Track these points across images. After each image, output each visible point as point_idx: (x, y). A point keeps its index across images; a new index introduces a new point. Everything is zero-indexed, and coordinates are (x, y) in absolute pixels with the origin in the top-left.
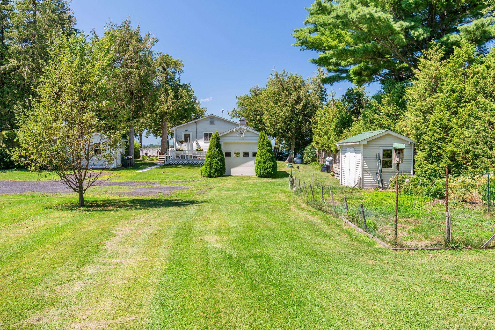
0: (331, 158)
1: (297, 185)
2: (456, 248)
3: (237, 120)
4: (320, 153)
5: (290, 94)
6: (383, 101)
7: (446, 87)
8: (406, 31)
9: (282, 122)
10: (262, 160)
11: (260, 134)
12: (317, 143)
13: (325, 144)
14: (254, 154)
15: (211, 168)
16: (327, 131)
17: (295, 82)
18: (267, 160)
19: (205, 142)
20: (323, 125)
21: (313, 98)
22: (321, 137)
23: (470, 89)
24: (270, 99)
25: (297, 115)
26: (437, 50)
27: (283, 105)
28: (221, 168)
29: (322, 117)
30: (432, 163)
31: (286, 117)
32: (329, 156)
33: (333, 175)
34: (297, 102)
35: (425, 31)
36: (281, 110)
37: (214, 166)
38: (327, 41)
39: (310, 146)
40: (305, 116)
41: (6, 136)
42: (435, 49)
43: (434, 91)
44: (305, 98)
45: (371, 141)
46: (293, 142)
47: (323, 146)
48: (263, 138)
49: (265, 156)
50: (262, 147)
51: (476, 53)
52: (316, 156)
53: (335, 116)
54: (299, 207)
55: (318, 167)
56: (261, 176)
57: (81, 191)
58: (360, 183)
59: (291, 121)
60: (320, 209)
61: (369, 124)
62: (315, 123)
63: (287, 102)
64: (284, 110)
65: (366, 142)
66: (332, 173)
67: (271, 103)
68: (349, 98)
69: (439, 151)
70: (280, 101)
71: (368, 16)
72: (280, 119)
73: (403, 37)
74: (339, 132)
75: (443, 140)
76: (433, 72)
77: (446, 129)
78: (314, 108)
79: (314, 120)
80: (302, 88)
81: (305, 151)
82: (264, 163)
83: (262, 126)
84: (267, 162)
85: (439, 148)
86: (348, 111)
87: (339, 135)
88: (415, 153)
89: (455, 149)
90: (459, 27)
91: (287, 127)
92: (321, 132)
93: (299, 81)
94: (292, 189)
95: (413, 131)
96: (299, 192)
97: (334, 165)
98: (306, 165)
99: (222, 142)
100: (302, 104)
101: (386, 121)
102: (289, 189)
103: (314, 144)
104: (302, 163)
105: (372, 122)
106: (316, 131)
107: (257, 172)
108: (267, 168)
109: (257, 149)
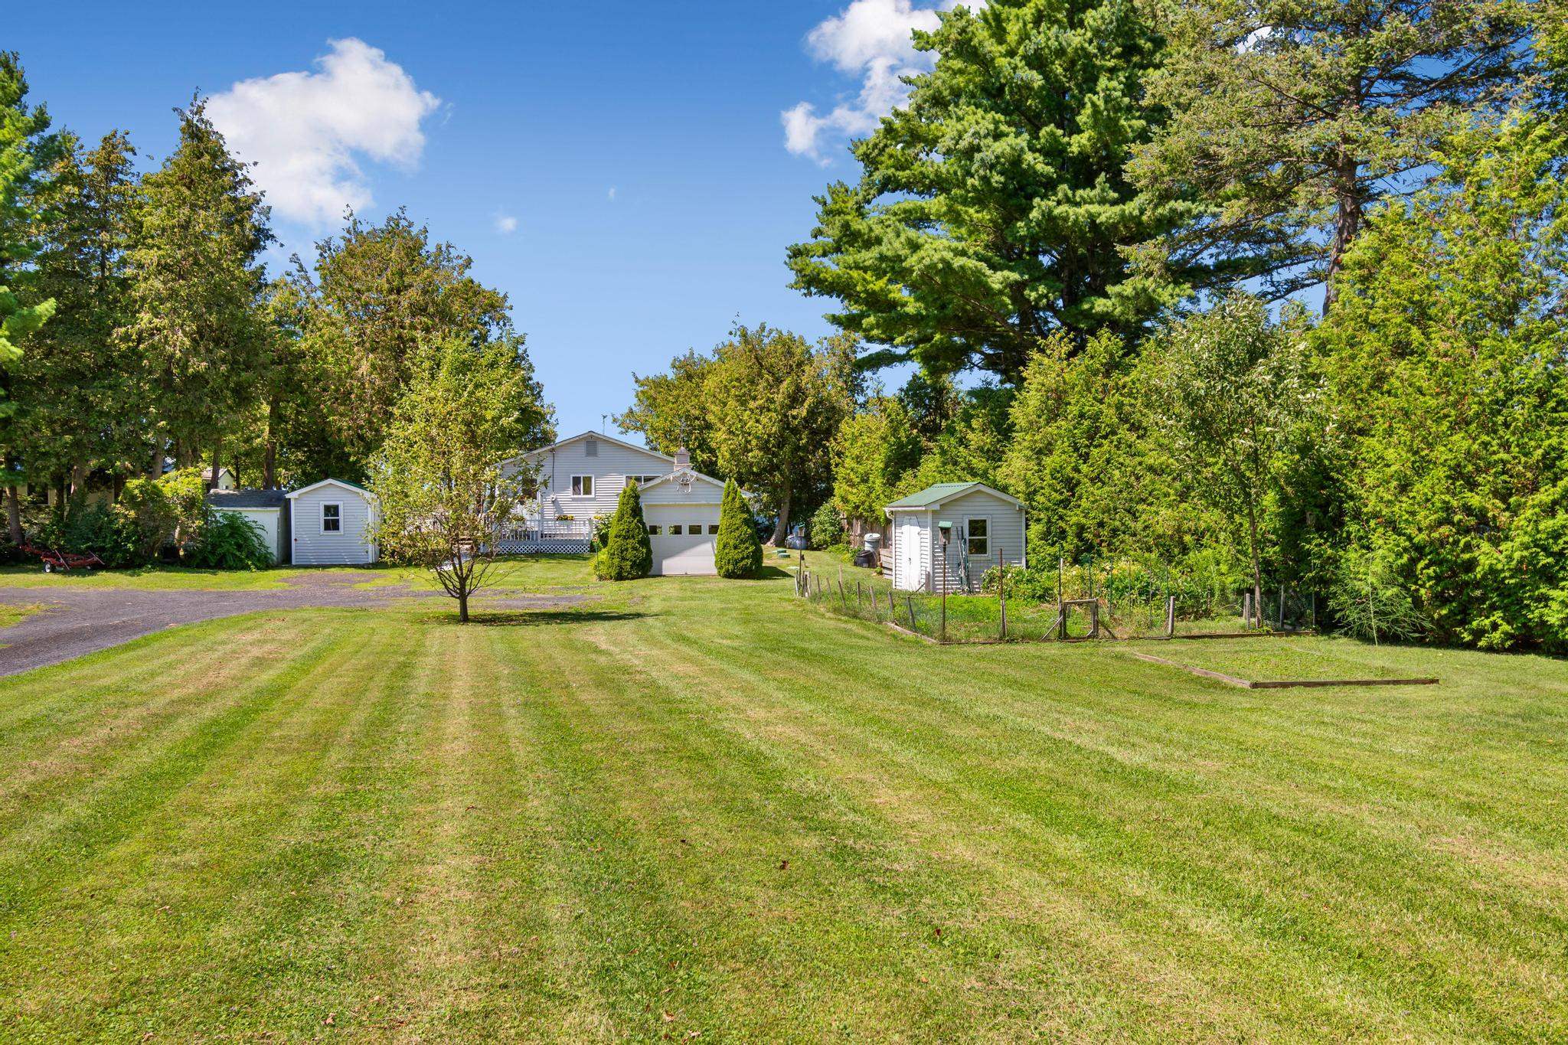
0: (876, 536)
1: (812, 587)
2: (1011, 641)
3: (637, 440)
4: (850, 524)
5: (779, 381)
6: (975, 423)
7: (1073, 410)
8: (1016, 289)
9: (760, 449)
10: (732, 543)
11: (725, 485)
12: (845, 500)
13: (863, 503)
14: (714, 529)
15: (624, 559)
16: (867, 474)
17: (790, 353)
18: (743, 542)
19: (574, 500)
20: (858, 459)
21: (833, 390)
22: (853, 486)
23: (1110, 416)
24: (728, 391)
25: (795, 431)
26: (1062, 338)
27: (761, 408)
28: (644, 560)
29: (855, 439)
30: (1053, 544)
31: (769, 436)
32: (872, 531)
33: (881, 573)
34: (796, 398)
35: (1049, 288)
36: (757, 421)
37: (629, 555)
38: (864, 279)
39: (826, 507)
40: (814, 432)
41: (136, 491)
42: (1058, 336)
43: (1053, 416)
44: (812, 392)
45: (946, 506)
46: (786, 497)
47: (857, 507)
48: (732, 495)
49: (737, 534)
50: (729, 513)
51: (1121, 353)
52: (842, 530)
53: (884, 439)
54: (823, 616)
55: (849, 555)
56: (729, 575)
57: (463, 596)
58: (927, 584)
59: (780, 445)
60: (855, 617)
61: (950, 467)
62: (839, 454)
63: (771, 401)
64: (764, 420)
65: (937, 507)
66: (878, 569)
67: (732, 403)
68: (915, 395)
69: (1062, 524)
70: (755, 399)
71: (940, 266)
72: (754, 442)
73: (1008, 301)
74: (892, 479)
75: (1065, 503)
76: (1051, 380)
77: (1071, 485)
78: (834, 415)
79: (838, 448)
80: (807, 368)
81: (815, 519)
82: (736, 547)
83: (705, 456)
84: (743, 546)
85: (1061, 518)
86: (913, 426)
87: (893, 485)
88: (1027, 527)
89: (1083, 521)
90: (1109, 289)
91: (770, 461)
92: (852, 476)
93: (799, 351)
94: (803, 595)
95: (1022, 487)
96: (816, 598)
97: (883, 552)
98: (817, 553)
99: (643, 503)
100: (806, 405)
101: (980, 463)
102: (797, 596)
103: (836, 501)
104: (809, 547)
105: (955, 463)
106: (840, 473)
107: (721, 568)
108: (743, 559)
109: (718, 519)
